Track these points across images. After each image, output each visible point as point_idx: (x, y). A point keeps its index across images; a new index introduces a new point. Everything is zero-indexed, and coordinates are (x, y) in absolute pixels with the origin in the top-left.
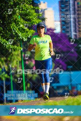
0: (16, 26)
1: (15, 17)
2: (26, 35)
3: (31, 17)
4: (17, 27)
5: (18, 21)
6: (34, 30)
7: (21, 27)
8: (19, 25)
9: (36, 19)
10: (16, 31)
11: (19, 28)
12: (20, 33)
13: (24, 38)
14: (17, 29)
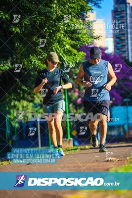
0: (60, 47)
1: (58, 35)
2: (73, 60)
3: (80, 36)
4: (62, 48)
5: (62, 40)
6: (84, 52)
7: (67, 49)
8: (65, 46)
9: (86, 37)
10: (61, 54)
11: (64, 50)
12: (66, 57)
13: (71, 63)
14: (62, 51)
